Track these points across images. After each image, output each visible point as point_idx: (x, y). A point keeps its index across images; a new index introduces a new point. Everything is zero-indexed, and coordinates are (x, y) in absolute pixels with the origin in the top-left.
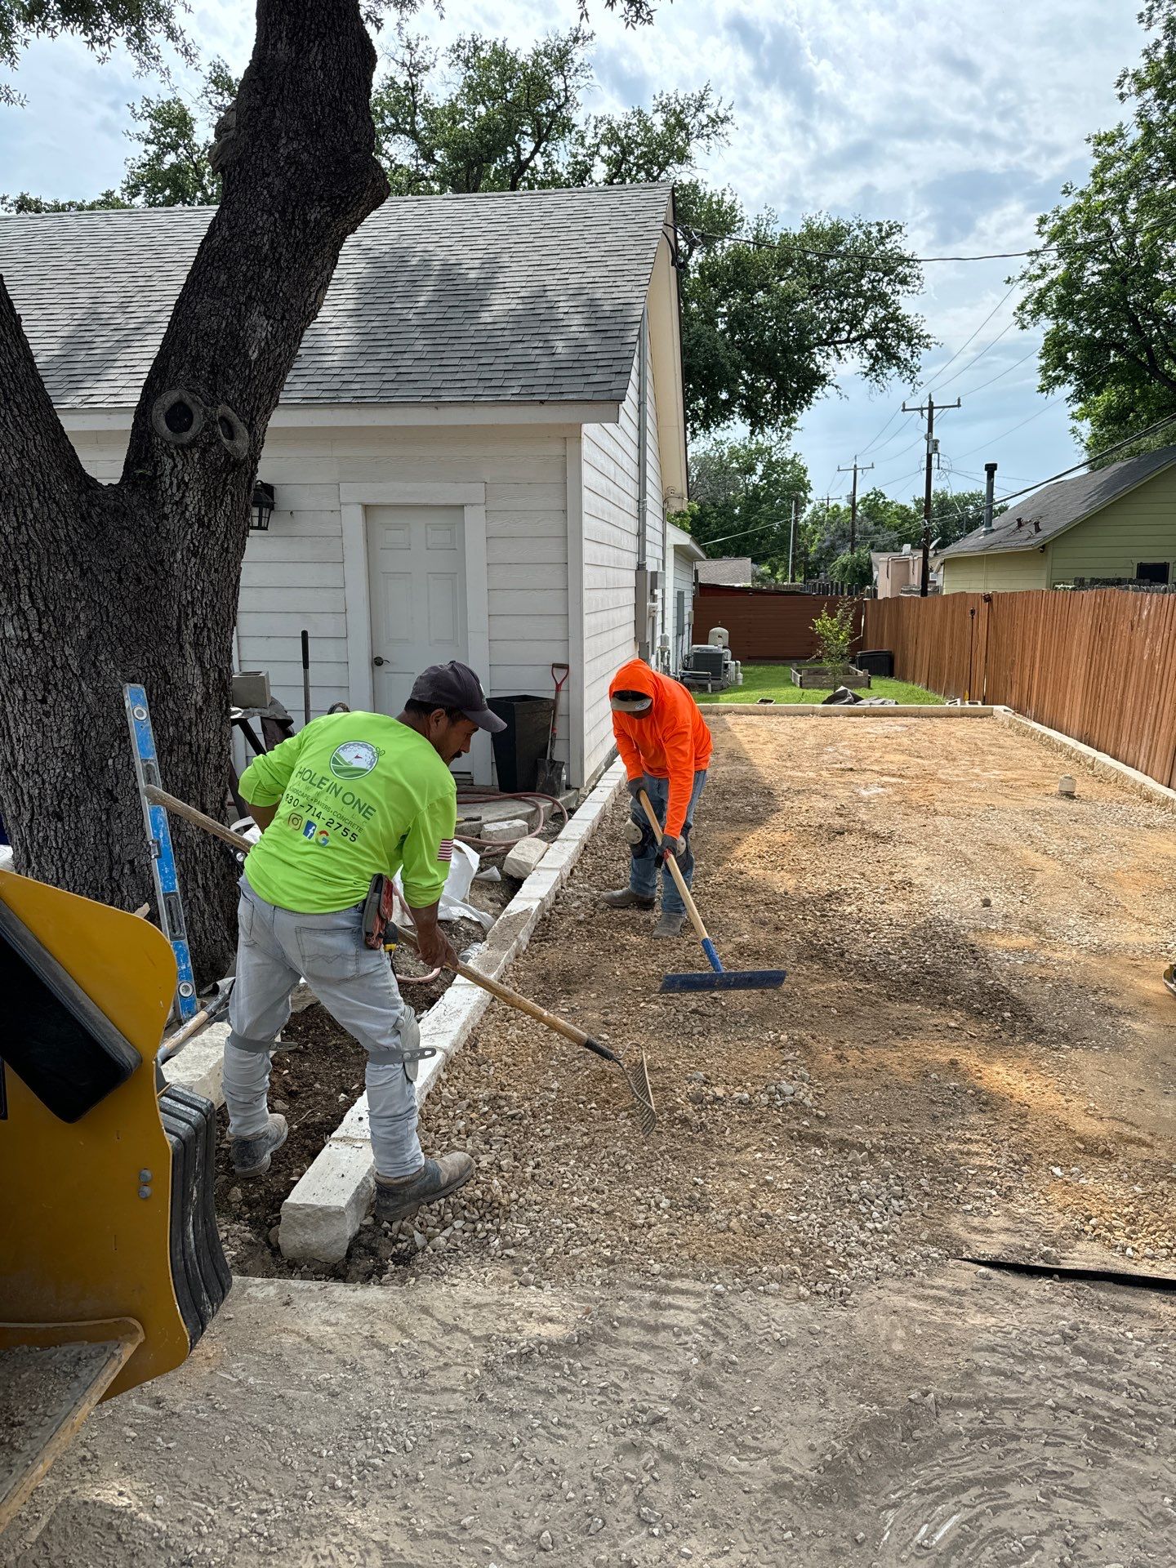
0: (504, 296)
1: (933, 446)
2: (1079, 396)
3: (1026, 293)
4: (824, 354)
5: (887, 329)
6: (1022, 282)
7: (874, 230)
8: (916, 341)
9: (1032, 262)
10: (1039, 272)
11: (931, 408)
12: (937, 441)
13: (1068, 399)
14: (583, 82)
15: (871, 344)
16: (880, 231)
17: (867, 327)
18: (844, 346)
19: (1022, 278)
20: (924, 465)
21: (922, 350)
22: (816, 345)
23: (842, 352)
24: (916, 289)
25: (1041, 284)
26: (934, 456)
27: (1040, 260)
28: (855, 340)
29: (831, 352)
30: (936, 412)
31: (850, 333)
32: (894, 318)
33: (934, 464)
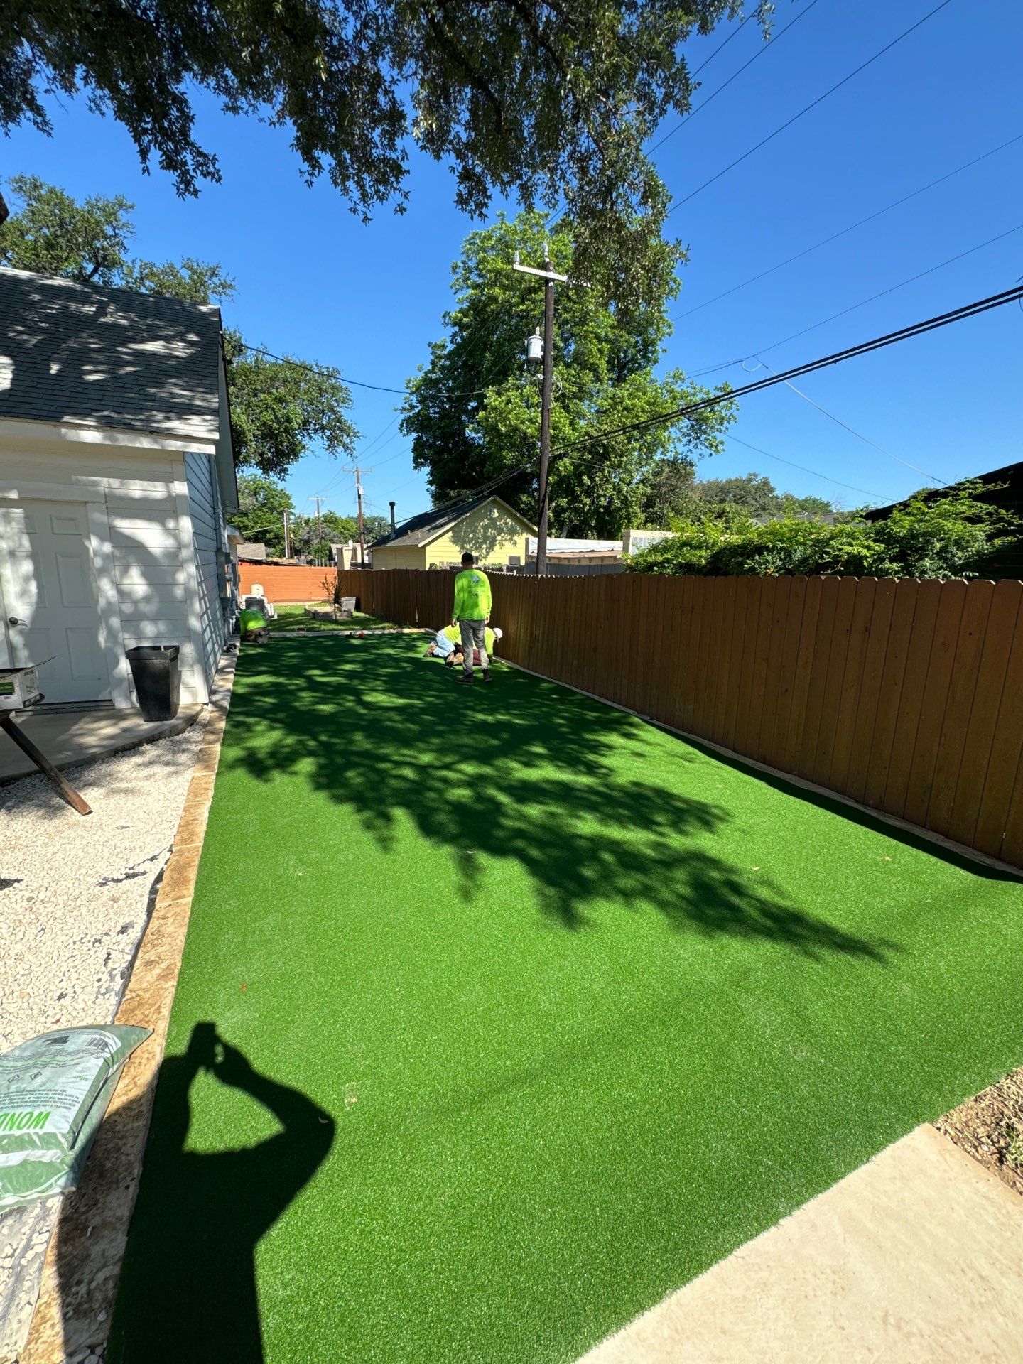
2: (431, 473)
3: (403, 417)
4: (302, 435)
6: (403, 412)
8: (352, 434)
9: (406, 402)
10: (409, 408)
13: (426, 474)
16: (329, 372)
17: (325, 423)
18: (313, 432)
20: (357, 500)
21: (355, 439)
22: (298, 429)
24: (350, 407)
28: (318, 429)
29: (306, 434)
31: (315, 425)
32: (339, 421)
33: (362, 500)
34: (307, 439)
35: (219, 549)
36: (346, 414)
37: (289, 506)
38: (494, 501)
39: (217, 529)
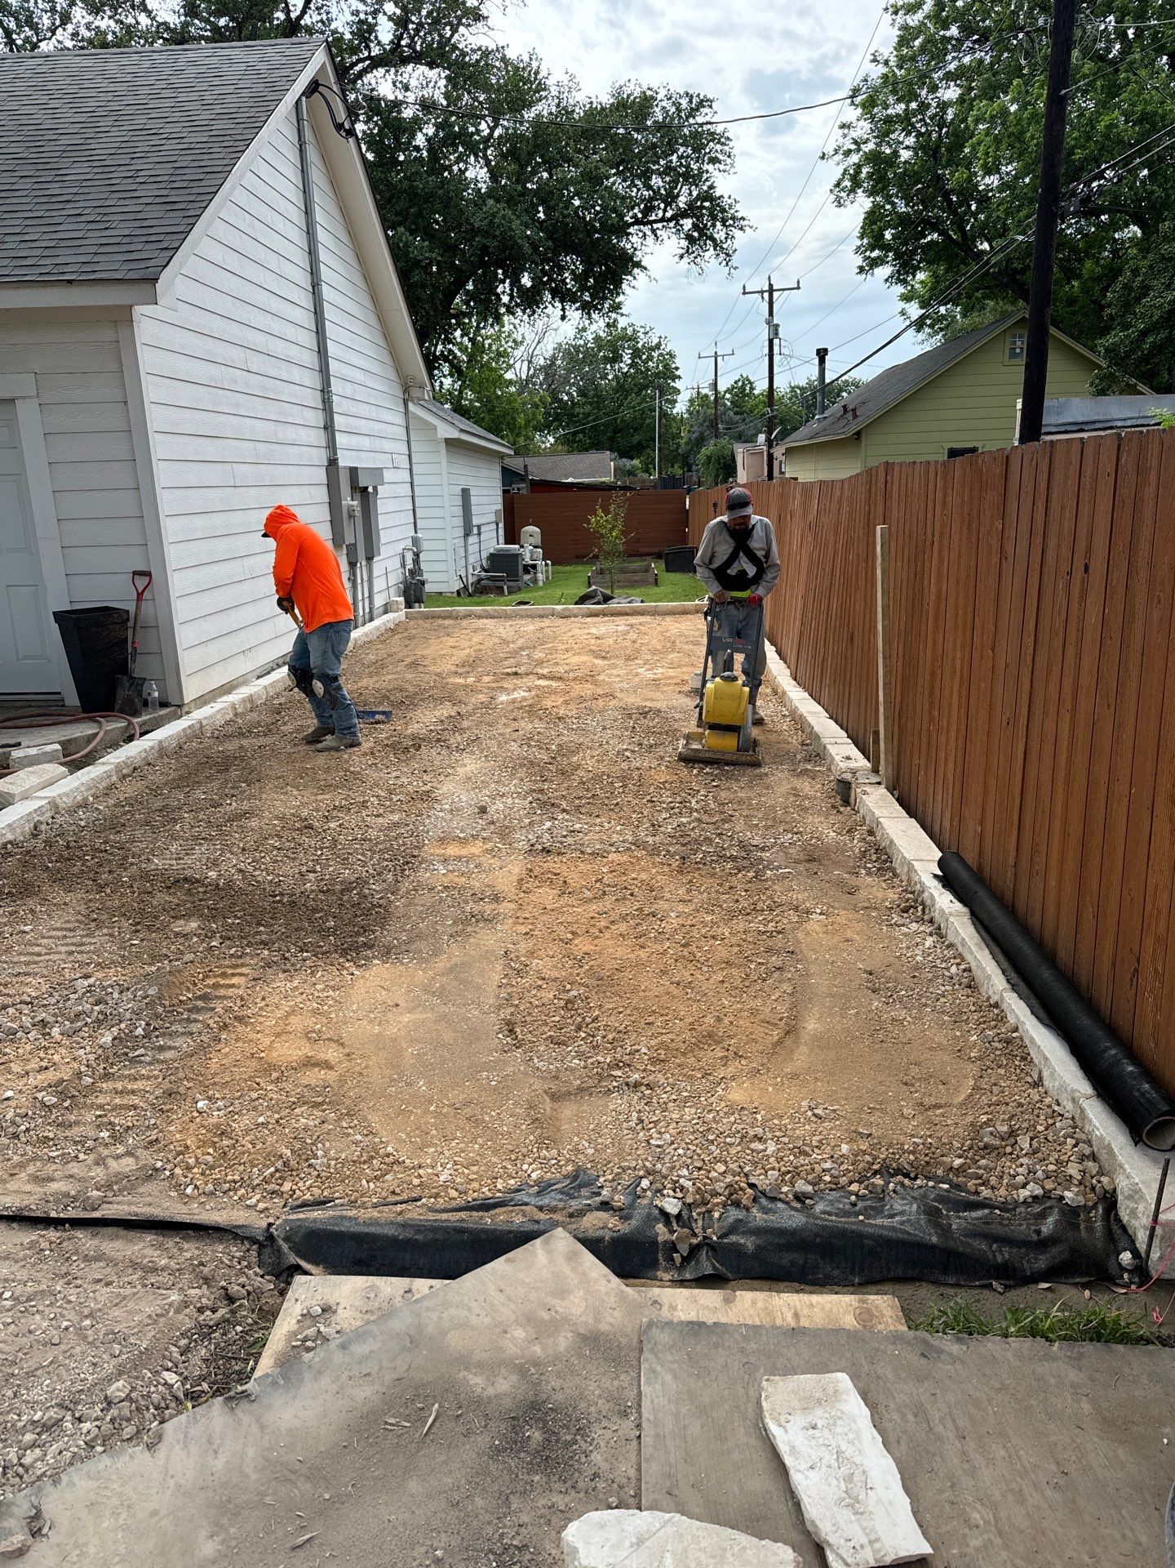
0: (86, 164)
1: (774, 330)
2: (899, 278)
4: (641, 234)
5: (704, 208)
6: (839, 157)
7: (684, 102)
8: (731, 222)
9: (845, 136)
10: (853, 147)
11: (771, 291)
12: (777, 326)
13: (887, 280)
15: (687, 223)
16: (691, 102)
17: (682, 205)
18: (660, 225)
19: (836, 152)
20: (766, 350)
21: (737, 233)
22: (633, 224)
23: (659, 232)
24: (728, 168)
25: (855, 158)
26: (776, 341)
27: (854, 134)
28: (670, 220)
29: (649, 233)
30: (776, 295)
31: (665, 211)
32: (708, 196)
33: (776, 349)
35: (332, 463)
39: (329, 428)
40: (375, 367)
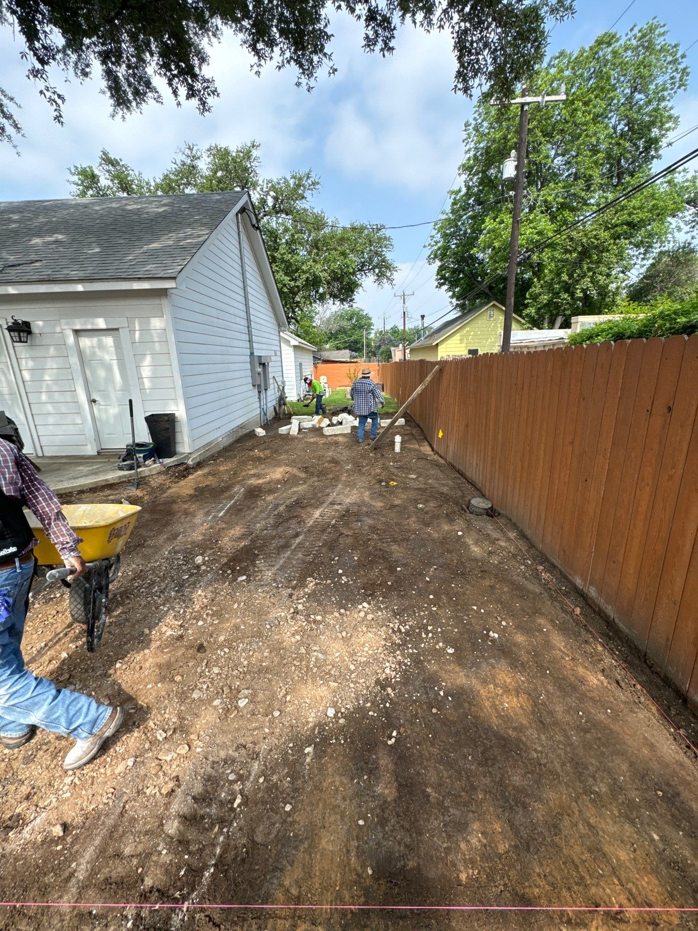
1: (405, 309)
3: (430, 252)
4: (361, 275)
6: (429, 247)
8: (392, 269)
9: (432, 240)
10: (435, 244)
11: (404, 295)
13: (445, 291)
14: (257, 164)
16: (377, 227)
17: (375, 264)
18: (367, 271)
20: (403, 316)
21: (394, 272)
22: (358, 271)
24: (391, 250)
25: (435, 248)
27: (435, 239)
28: (371, 269)
30: (406, 297)
31: (369, 266)
32: (384, 261)
33: (406, 315)
34: (364, 276)
35: (252, 354)
36: (389, 256)
37: (370, 325)
38: (494, 305)
39: (250, 341)
40: (268, 319)
